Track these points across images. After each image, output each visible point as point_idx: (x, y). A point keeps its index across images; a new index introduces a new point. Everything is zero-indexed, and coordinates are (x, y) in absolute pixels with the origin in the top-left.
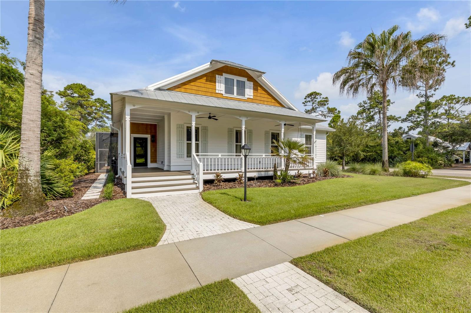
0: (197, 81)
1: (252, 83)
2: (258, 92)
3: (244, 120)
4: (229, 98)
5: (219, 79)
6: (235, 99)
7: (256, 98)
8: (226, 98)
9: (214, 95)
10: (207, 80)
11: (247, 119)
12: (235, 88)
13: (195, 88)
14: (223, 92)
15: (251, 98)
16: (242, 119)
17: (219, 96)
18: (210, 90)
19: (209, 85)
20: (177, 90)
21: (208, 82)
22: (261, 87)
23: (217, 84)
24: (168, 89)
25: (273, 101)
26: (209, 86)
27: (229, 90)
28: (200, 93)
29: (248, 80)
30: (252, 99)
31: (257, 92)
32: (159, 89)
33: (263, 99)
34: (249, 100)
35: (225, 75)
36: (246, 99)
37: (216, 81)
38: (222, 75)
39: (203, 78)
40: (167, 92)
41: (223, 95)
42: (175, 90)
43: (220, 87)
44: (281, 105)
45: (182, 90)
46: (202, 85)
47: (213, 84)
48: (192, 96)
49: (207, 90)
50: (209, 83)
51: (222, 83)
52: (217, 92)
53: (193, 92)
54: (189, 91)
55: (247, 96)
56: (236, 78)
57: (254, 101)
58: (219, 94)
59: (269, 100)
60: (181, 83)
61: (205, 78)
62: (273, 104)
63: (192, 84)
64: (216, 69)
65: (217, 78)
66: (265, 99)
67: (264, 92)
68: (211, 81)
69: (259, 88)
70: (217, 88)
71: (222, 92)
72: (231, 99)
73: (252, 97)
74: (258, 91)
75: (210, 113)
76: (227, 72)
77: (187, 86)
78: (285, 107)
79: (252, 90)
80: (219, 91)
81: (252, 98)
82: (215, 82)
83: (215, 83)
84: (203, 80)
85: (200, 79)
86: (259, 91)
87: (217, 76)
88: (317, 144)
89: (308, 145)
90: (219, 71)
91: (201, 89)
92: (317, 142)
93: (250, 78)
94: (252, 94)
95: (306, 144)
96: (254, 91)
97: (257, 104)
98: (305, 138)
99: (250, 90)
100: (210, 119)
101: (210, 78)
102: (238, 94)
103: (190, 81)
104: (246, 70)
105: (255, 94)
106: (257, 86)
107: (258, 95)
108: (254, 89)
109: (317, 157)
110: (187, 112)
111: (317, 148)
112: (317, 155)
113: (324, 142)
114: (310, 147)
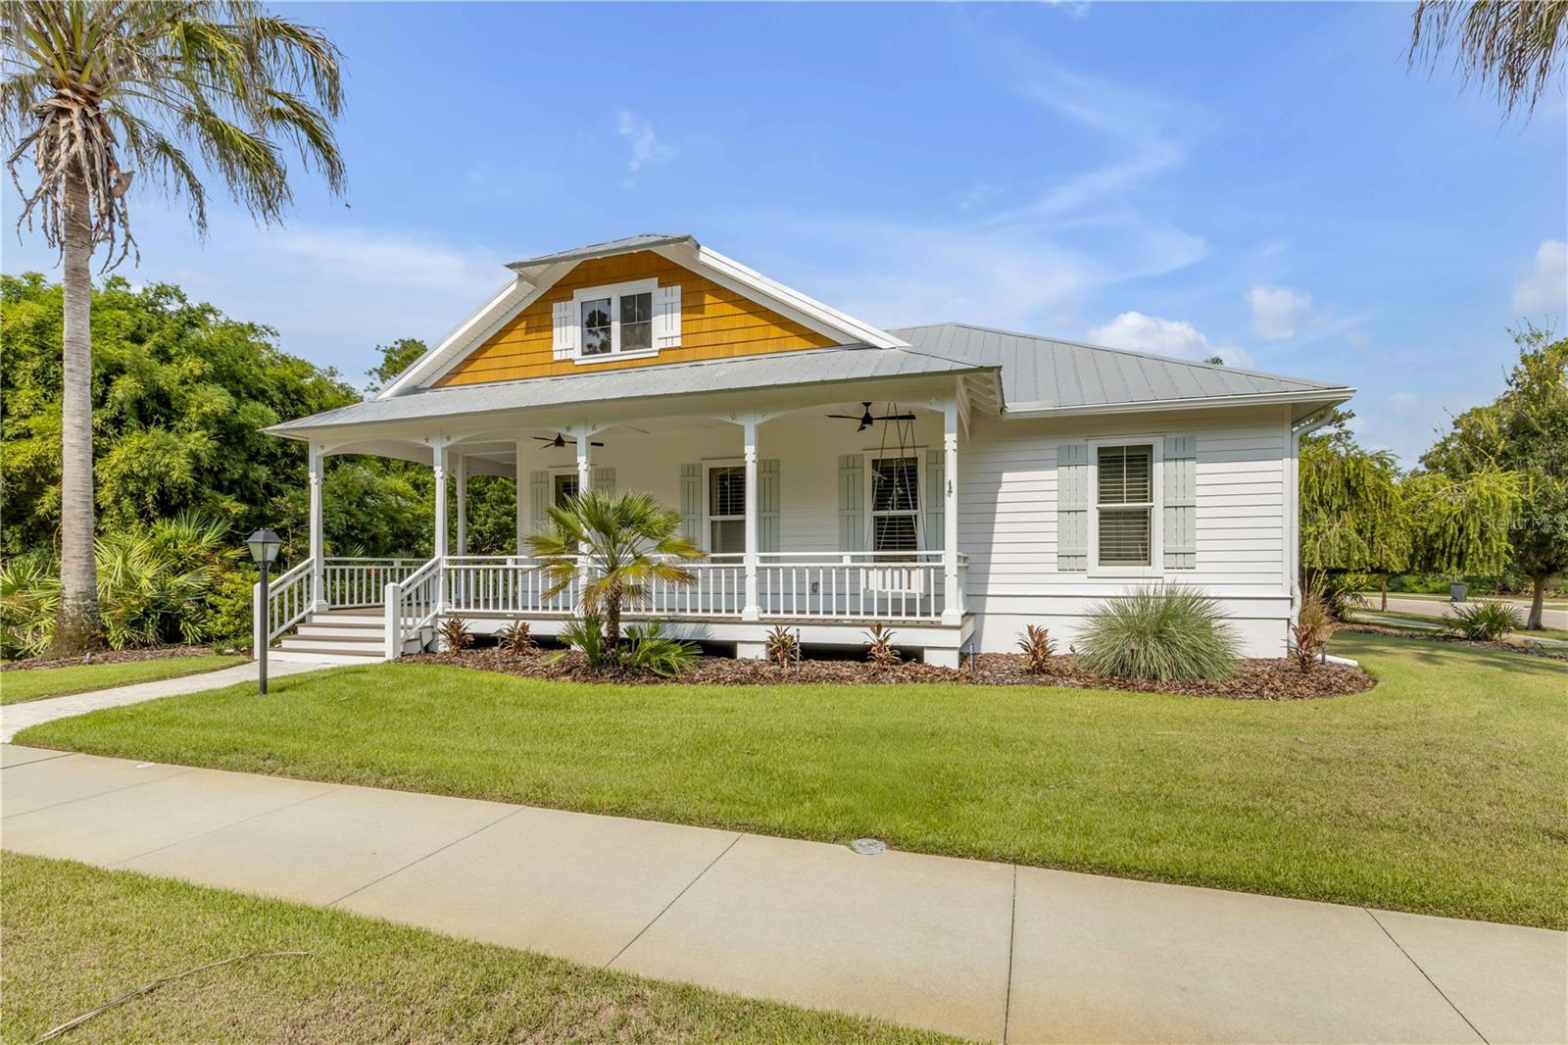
0: (502, 341)
1: (677, 289)
3: (582, 438)
4: (593, 368)
5: (563, 313)
6: (615, 365)
7: (692, 340)
8: (584, 369)
9: (546, 370)
10: (528, 330)
12: (616, 327)
13: (498, 363)
14: (576, 354)
15: (676, 345)
16: (575, 436)
17: (566, 369)
18: (539, 358)
19: (534, 342)
21: (532, 333)
22: (718, 291)
23: (556, 331)
24: (434, 387)
25: (775, 331)
26: (533, 346)
28: (511, 373)
29: (661, 285)
30: (679, 348)
31: (699, 316)
32: (414, 390)
33: (725, 338)
34: (670, 357)
35: (582, 295)
36: (656, 354)
37: (552, 325)
38: (572, 298)
39: (519, 327)
40: (427, 394)
41: (577, 363)
42: (450, 384)
43: (567, 338)
44: (815, 339)
45: (466, 377)
46: (516, 348)
47: (548, 334)
49: (528, 360)
50: (535, 336)
51: (570, 325)
52: (557, 356)
53: (493, 376)
54: (481, 376)
55: (657, 344)
56: (616, 293)
57: (689, 354)
58: (565, 361)
59: (757, 333)
60: (465, 360)
61: (523, 325)
62: (771, 345)
63: (488, 354)
64: (554, 287)
65: (556, 314)
66: (735, 336)
67: (729, 309)
68: (539, 329)
69: (708, 299)
70: (556, 345)
71: (570, 355)
72: (604, 368)
73: (678, 342)
74: (702, 312)
76: (587, 283)
77: (477, 365)
78: (835, 345)
79: (678, 316)
80: (564, 352)
81: (679, 344)
82: (550, 327)
83: (552, 330)
84: (518, 334)
85: (508, 334)
86: (709, 311)
87: (556, 306)
88: (1200, 491)
89: (1120, 499)
90: (562, 290)
91: (514, 361)
92: (1199, 480)
93: (669, 273)
94: (677, 330)
95: (1102, 499)
96: (688, 316)
97: (695, 362)
98: (1100, 467)
99: (669, 316)
100: (560, 448)
101: (535, 321)
102: (626, 344)
103: (485, 347)
104: (652, 249)
105: (692, 327)
106: (700, 294)
107: (707, 325)
108: (685, 310)
109: (1199, 567)
110: (423, 442)
111: (1199, 512)
112: (1199, 556)
113: (1277, 477)
114: (1138, 513)
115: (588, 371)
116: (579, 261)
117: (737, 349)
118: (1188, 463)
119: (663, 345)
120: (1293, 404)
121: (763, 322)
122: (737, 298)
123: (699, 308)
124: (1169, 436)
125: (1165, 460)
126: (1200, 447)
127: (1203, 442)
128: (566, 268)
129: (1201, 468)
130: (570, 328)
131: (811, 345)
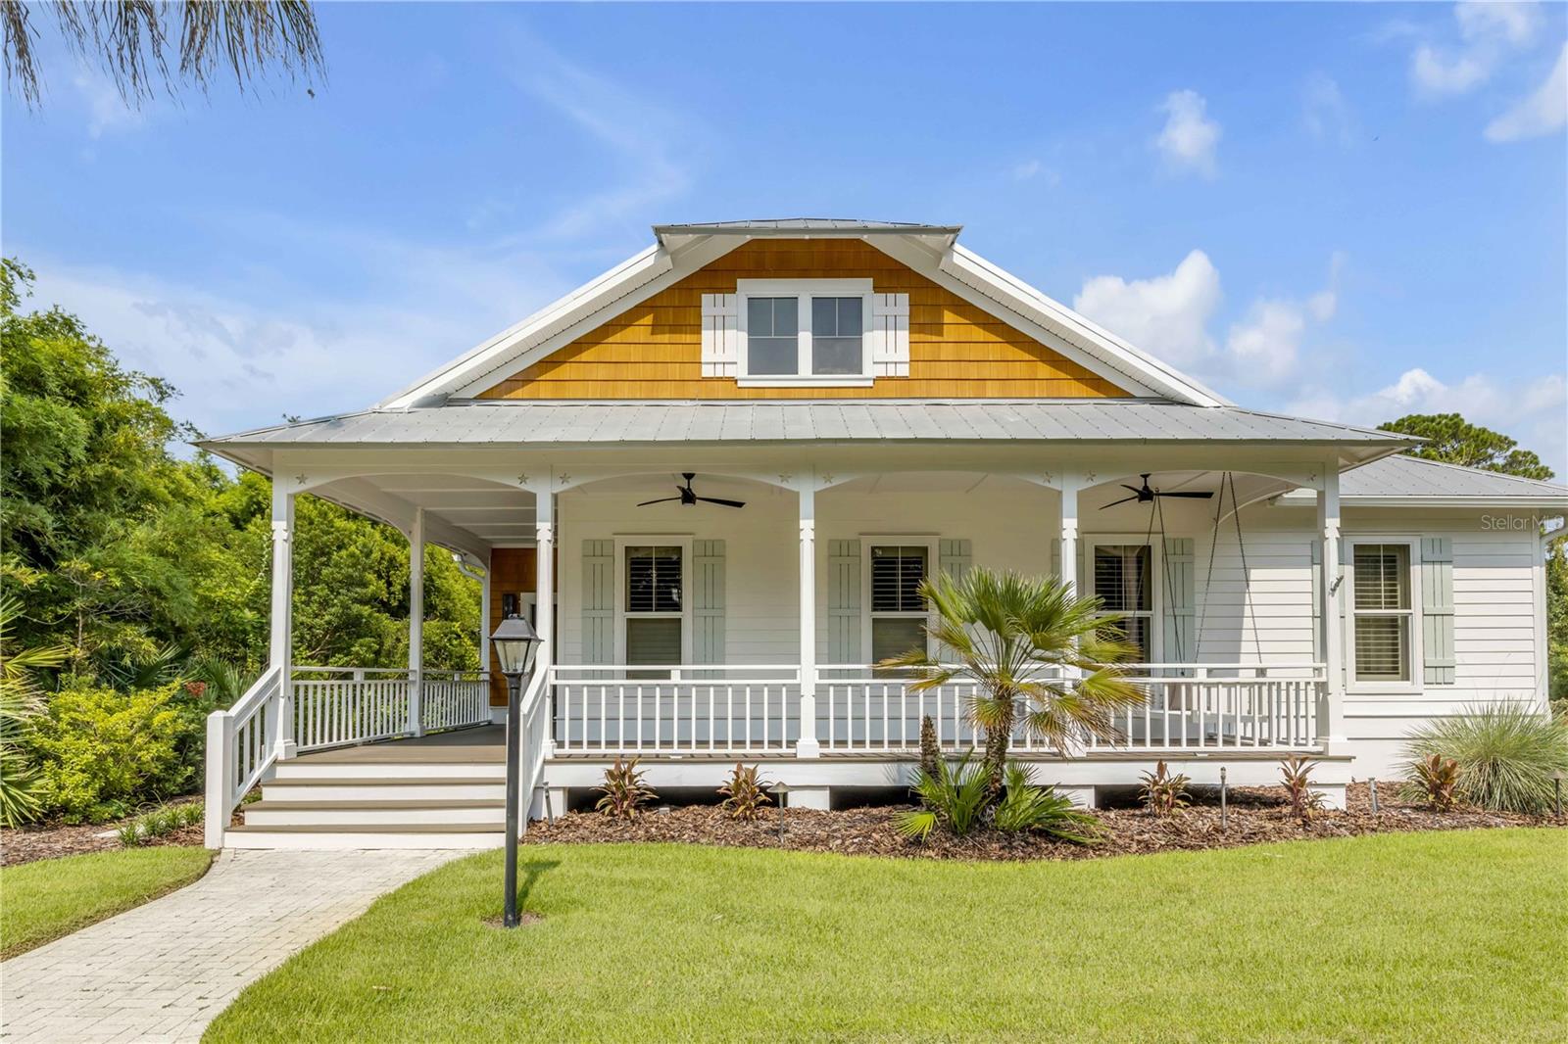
0: (610, 340)
1: (904, 298)
2: (945, 339)
3: (806, 492)
4: (768, 394)
5: (719, 311)
6: (806, 393)
7: (923, 370)
8: (753, 394)
9: (692, 389)
10: (656, 328)
11: (828, 485)
12: (805, 340)
13: (602, 372)
14: (740, 371)
15: (899, 374)
16: (796, 490)
17: (722, 391)
18: (675, 371)
19: (668, 347)
20: (519, 393)
21: (664, 333)
22: (961, 307)
23: (707, 335)
24: (482, 398)
25: (1044, 370)
26: (666, 352)
27: (773, 353)
28: (625, 389)
29: (877, 289)
30: (904, 378)
31: (935, 338)
32: (444, 400)
33: (973, 371)
34: (887, 387)
35: (750, 288)
36: (870, 383)
37: (700, 325)
38: (733, 290)
39: (641, 322)
40: (474, 408)
41: (740, 384)
42: (512, 395)
43: (724, 348)
44: (1100, 386)
45: (543, 388)
46: (636, 353)
47: (688, 338)
48: (586, 411)
49: (659, 372)
50: (666, 338)
51: (731, 328)
52: (707, 371)
53: (593, 389)
54: (572, 389)
55: (870, 370)
56: (805, 291)
57: (920, 388)
58: (719, 379)
59: (1019, 370)
60: (540, 362)
61: (648, 319)
62: (1039, 388)
63: (585, 356)
64: (701, 270)
65: (704, 311)
66: (987, 371)
67: (979, 334)
68: (676, 328)
69: (948, 317)
70: (707, 355)
71: (730, 372)
72: (785, 395)
73: (904, 371)
74: (940, 333)
75: (689, 476)
76: (759, 271)
77: (565, 371)
78: (1126, 396)
79: (904, 336)
80: (719, 367)
81: (907, 374)
82: (697, 329)
83: (699, 333)
84: (640, 331)
85: (621, 330)
86: (949, 333)
87: (706, 299)
88: (1457, 598)
89: (1377, 605)
90: (719, 276)
91: (628, 372)
92: (1457, 585)
93: (891, 275)
94: (904, 354)
95: (1359, 605)
96: (917, 337)
97: (934, 400)
98: (1355, 567)
99: (891, 333)
100: (689, 506)
101: (669, 317)
102: (819, 367)
103: (578, 346)
104: (865, 237)
105: (926, 351)
106: (937, 309)
107: (947, 352)
108: (915, 327)
109: (1458, 683)
110: (516, 483)
111: (1458, 622)
112: (1458, 671)
113: (1527, 585)
114: (1386, 620)
115: (759, 396)
116: (749, 237)
117: (991, 388)
118: (1446, 568)
119: (880, 371)
120: (1540, 509)
121: (1027, 357)
122: (991, 322)
123: (937, 327)
124: (1428, 536)
125: (1423, 562)
126: (1457, 549)
127: (1459, 544)
128: (723, 246)
129: (1458, 573)
130: (730, 333)
131: (1095, 394)
